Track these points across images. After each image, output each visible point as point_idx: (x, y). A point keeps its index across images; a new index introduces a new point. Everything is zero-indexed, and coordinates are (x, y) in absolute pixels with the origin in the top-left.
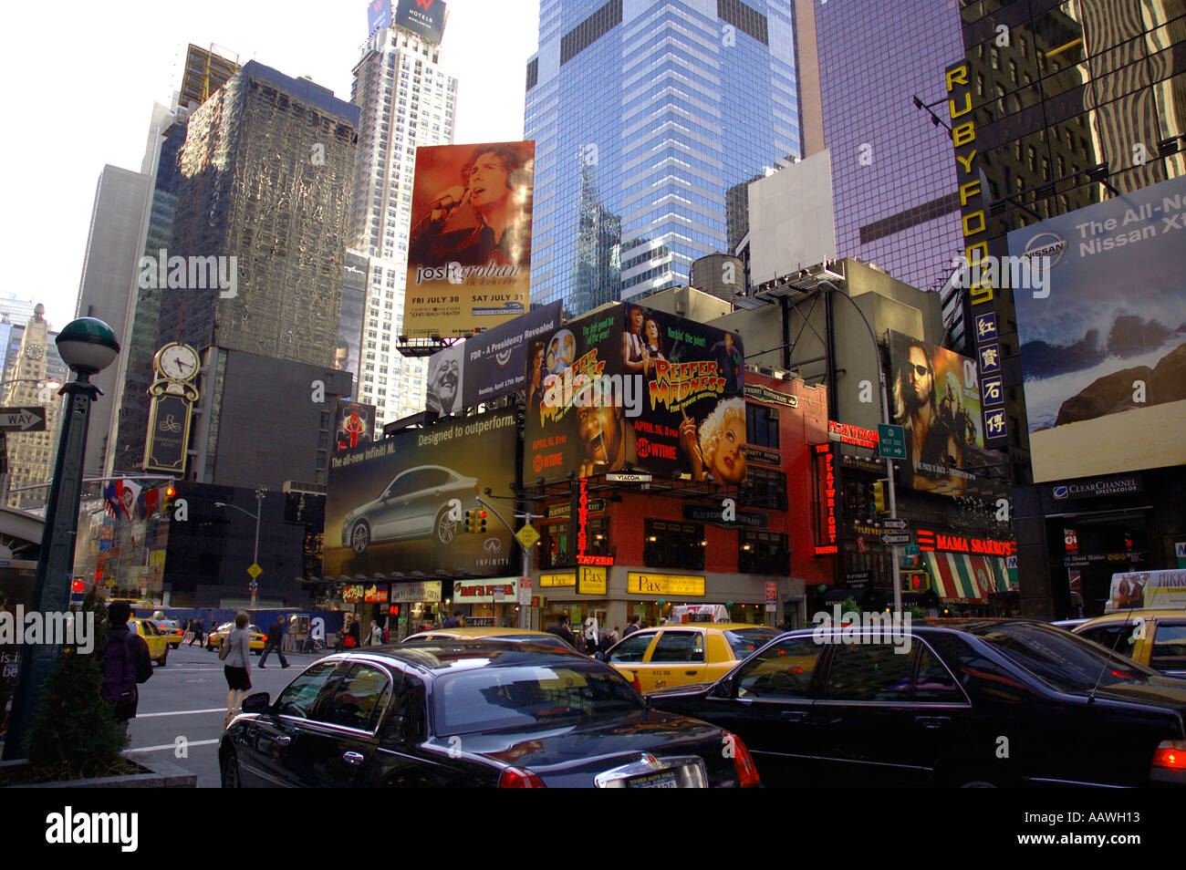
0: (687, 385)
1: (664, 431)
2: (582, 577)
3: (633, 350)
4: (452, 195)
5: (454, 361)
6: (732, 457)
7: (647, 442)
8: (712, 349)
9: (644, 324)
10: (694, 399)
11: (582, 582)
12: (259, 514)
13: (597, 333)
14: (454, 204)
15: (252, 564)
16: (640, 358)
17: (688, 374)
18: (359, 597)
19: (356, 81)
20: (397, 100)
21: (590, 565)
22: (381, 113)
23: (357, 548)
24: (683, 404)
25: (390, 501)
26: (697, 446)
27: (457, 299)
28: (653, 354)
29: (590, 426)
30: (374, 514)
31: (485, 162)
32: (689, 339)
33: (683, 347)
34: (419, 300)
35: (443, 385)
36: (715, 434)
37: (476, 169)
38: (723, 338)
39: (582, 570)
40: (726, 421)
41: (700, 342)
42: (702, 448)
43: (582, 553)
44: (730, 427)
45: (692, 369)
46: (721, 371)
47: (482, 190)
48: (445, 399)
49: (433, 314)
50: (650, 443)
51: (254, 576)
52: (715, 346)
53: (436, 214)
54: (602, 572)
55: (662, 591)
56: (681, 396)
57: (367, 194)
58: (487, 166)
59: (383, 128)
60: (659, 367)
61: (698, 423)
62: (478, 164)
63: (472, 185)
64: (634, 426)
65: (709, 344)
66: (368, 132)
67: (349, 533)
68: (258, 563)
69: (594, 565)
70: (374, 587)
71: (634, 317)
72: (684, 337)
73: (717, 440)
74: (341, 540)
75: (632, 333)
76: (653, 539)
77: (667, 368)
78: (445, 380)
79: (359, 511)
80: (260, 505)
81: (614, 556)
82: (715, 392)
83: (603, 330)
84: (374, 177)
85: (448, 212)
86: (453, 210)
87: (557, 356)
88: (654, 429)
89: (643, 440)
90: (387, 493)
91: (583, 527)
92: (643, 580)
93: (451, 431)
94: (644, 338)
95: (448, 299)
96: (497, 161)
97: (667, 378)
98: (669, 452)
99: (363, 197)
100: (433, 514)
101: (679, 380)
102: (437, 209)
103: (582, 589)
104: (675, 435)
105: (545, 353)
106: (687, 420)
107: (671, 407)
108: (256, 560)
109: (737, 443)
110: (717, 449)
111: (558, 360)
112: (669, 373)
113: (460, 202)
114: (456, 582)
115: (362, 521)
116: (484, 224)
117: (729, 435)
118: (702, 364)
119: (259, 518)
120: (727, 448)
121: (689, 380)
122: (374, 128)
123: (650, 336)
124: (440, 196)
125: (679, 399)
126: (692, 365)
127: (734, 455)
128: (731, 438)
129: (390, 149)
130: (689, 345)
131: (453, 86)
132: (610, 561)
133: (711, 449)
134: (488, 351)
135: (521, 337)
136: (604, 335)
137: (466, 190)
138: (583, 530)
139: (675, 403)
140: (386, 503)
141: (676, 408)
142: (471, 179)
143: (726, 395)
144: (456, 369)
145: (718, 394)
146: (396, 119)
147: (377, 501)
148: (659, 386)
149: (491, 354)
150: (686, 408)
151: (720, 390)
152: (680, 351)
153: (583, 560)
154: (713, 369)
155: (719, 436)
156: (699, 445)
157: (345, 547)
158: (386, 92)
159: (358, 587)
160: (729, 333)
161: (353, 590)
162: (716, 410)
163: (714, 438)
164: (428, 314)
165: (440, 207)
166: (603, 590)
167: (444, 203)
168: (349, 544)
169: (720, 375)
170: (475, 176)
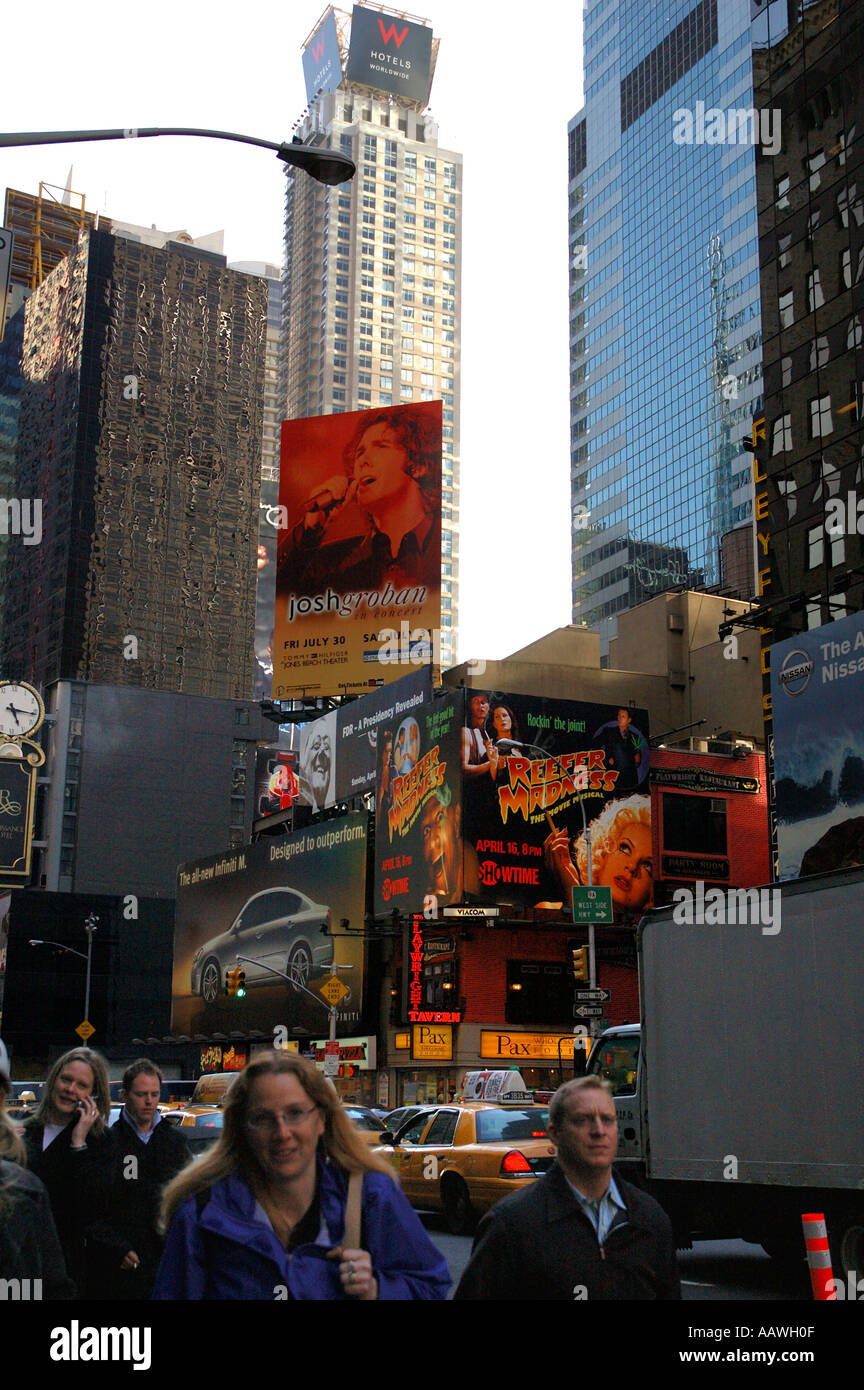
0: (558, 786)
1: (520, 849)
2: (417, 1038)
3: (474, 749)
4: (330, 488)
5: (326, 737)
6: (628, 876)
7: (495, 865)
8: (597, 733)
9: (491, 715)
10: (567, 804)
11: (417, 1045)
12: (90, 953)
13: (439, 726)
14: (334, 503)
15: (83, 1020)
16: (485, 758)
17: (558, 772)
18: (217, 1063)
19: (293, 186)
20: (360, 216)
21: (427, 1023)
22: (334, 241)
23: (207, 996)
24: (551, 813)
25: (243, 934)
26: (571, 865)
27: (342, 640)
28: (505, 751)
29: (433, 845)
30: (225, 951)
31: (374, 439)
32: (560, 724)
33: (551, 737)
34: (292, 644)
35: (315, 769)
36: (600, 847)
37: (363, 449)
38: (615, 717)
39: (417, 1030)
40: (618, 827)
41: (577, 726)
42: (580, 867)
43: (416, 1008)
44: (626, 834)
45: (565, 765)
46: (611, 762)
47: (371, 481)
48: (318, 788)
49: (311, 663)
50: (499, 867)
51: (85, 1038)
52: (600, 730)
53: (311, 519)
54: (447, 1031)
55: (533, 1055)
56: (548, 801)
57: (322, 382)
58: (377, 444)
59: (339, 266)
60: (513, 767)
61: (574, 832)
62: (367, 440)
63: (358, 474)
64: (475, 846)
65: (590, 728)
66: (317, 277)
67: (199, 976)
68: (89, 1020)
69: (433, 1023)
70: (233, 1049)
71: (476, 707)
72: (552, 723)
73: (604, 855)
74: (190, 985)
75: (472, 727)
76: (517, 987)
77: (526, 765)
78: (318, 763)
79: (209, 946)
80: (90, 940)
81: (462, 1012)
82: (600, 790)
83: (444, 722)
84: (331, 351)
85: (327, 514)
86: (333, 512)
87: (404, 752)
88: (506, 848)
89: (490, 864)
90: (238, 923)
91: (416, 974)
92: (504, 1040)
93: (303, 842)
94: (492, 732)
95: (331, 641)
96: (391, 435)
97: (525, 779)
98: (528, 876)
99: (315, 388)
100: (285, 952)
101: (544, 780)
102: (313, 511)
103: (417, 1054)
104: (538, 852)
105: (393, 745)
106: (556, 832)
107: (532, 818)
108: (86, 1017)
109: (637, 855)
110: (603, 867)
111: (404, 757)
112: (529, 773)
113: (343, 499)
114: (312, 1043)
115: (211, 960)
116: (377, 530)
117: (624, 846)
118: (579, 757)
119: (89, 957)
120: (619, 863)
121: (560, 780)
122: (325, 268)
123: (499, 728)
124: (315, 492)
125: (544, 806)
126: (564, 759)
127: (632, 872)
128: (626, 851)
129: (353, 302)
130: (561, 734)
131: (456, 175)
132: (456, 1017)
133: (594, 867)
134: (360, 727)
135: (392, 710)
136: (445, 729)
137: (351, 481)
138: (416, 980)
139: (538, 811)
140: (237, 936)
141: (540, 818)
142: (357, 465)
143: (621, 793)
144: (328, 748)
145: (604, 793)
146: (359, 249)
147: (228, 932)
148: (514, 792)
149: (364, 731)
150: (554, 817)
151: (609, 787)
152: (547, 741)
153: (417, 1017)
154: (598, 761)
155: (607, 849)
156: (575, 864)
157: (196, 995)
158: (341, 203)
159: (216, 1049)
160: (624, 708)
161: (211, 1053)
162: (603, 814)
163: (599, 852)
164: (305, 664)
165: (315, 508)
166: (448, 1054)
167: (321, 502)
168: (199, 991)
169: (609, 767)
170: (362, 458)
